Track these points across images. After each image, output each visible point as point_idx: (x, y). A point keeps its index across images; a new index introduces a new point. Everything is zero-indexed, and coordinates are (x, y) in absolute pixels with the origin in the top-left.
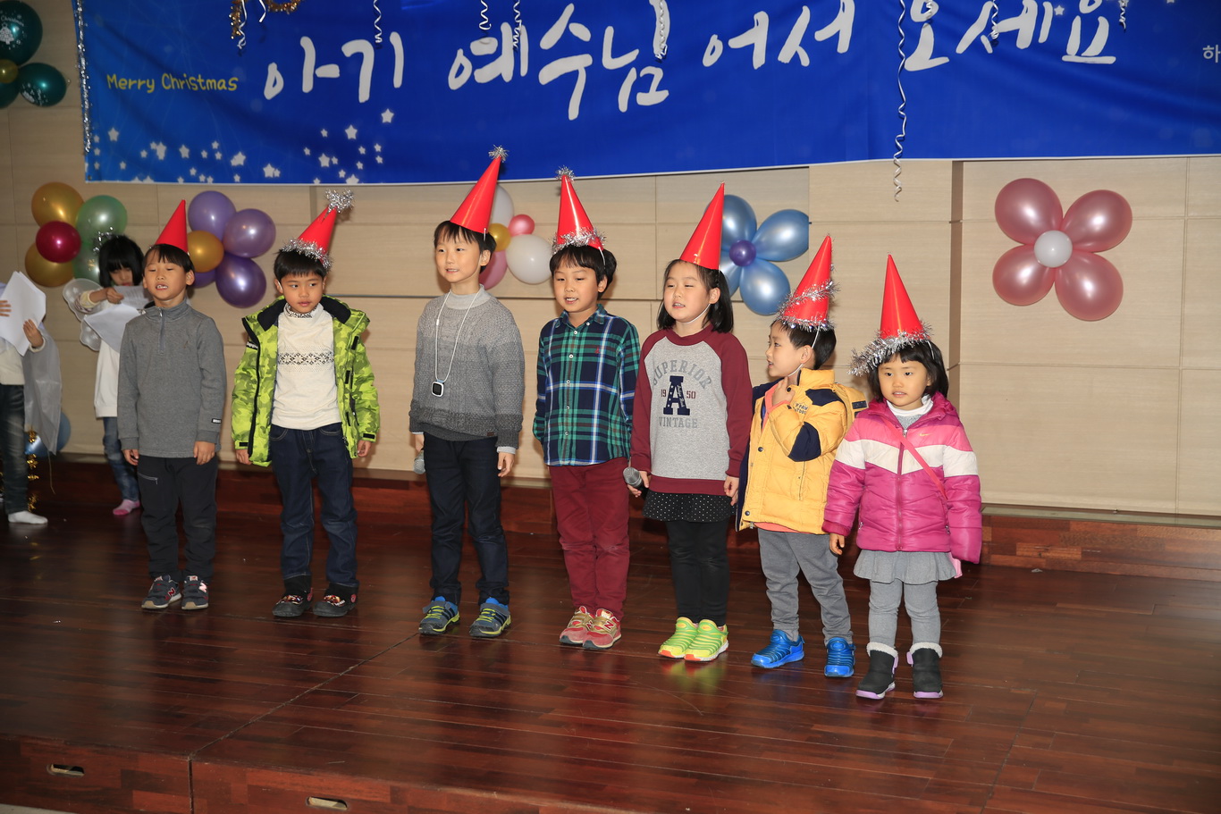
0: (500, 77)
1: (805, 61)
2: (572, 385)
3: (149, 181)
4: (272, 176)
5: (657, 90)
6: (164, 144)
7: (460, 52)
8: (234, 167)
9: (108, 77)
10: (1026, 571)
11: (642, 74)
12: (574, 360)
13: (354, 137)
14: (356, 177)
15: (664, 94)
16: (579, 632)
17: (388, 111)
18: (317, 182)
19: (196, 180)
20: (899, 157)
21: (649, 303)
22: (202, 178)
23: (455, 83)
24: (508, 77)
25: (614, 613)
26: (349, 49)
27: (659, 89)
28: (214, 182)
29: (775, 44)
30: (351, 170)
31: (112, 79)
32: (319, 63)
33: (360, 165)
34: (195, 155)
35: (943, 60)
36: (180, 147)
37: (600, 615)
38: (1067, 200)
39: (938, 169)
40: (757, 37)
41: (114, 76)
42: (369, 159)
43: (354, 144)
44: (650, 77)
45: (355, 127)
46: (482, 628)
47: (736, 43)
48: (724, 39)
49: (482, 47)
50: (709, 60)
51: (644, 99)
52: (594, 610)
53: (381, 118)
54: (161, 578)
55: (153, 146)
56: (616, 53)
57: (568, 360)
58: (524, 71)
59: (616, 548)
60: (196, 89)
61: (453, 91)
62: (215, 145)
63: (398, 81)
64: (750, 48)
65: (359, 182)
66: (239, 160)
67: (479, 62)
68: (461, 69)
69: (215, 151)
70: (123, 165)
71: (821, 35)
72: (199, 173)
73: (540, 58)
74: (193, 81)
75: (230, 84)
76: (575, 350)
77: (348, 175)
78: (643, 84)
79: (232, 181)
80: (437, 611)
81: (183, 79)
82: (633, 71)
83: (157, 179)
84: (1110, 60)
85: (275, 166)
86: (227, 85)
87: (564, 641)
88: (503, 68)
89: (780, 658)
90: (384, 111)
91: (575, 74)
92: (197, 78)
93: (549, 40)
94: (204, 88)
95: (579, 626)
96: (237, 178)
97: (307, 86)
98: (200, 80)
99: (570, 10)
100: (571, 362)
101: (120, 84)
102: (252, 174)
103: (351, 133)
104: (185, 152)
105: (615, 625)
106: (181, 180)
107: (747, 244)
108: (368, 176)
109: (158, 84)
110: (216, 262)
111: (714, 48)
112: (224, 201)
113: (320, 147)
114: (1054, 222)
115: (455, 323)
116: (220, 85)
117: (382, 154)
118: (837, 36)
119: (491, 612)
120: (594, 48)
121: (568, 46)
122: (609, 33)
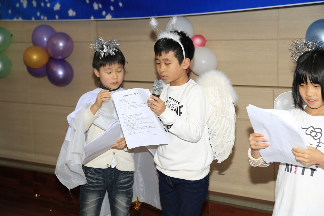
3: (20, 19)
4: (72, 15)
14: (110, 15)
18: (92, 18)
19: (39, 18)
21: (271, 89)
28: (48, 19)
30: (108, 11)
33: (112, 8)
34: (39, 5)
36: (33, 1)
42: (116, 4)
65: (112, 18)
66: (57, 7)
69: (47, 3)
70: (10, 12)
72: (41, 15)
77: (107, 14)
79: (55, 18)
83: (24, 18)
85: (74, 10)
96: (57, 17)
102: (63, 15)
104: (34, 3)
106: (33, 19)
108: (116, 14)
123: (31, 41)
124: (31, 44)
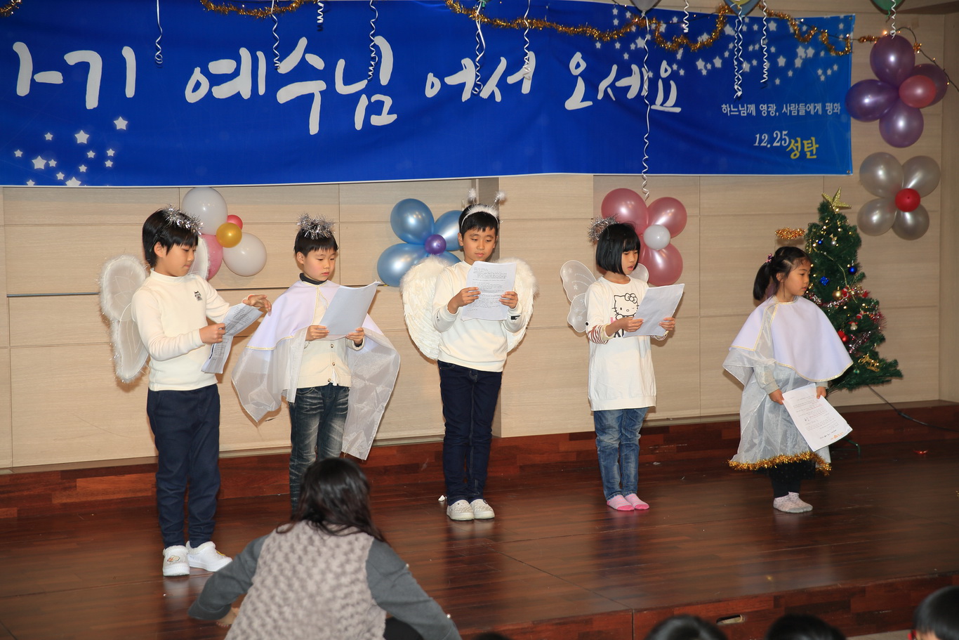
0: (238, 94)
1: (498, 98)
5: (388, 114)
7: (197, 70)
11: (373, 100)
13: (84, 142)
14: (78, 179)
15: (394, 117)
17: (121, 119)
18: (31, 183)
23: (192, 97)
24: (246, 94)
26: (72, 58)
27: (390, 113)
30: (71, 172)
32: (37, 69)
33: (84, 169)
35: (589, 103)
40: (467, 75)
42: (96, 163)
43: (84, 148)
44: (381, 103)
45: (87, 133)
47: (451, 80)
48: (440, 77)
49: (222, 66)
50: (430, 93)
51: (376, 121)
53: (114, 125)
56: (347, 81)
58: (262, 90)
61: (190, 104)
63: (130, 91)
64: (462, 86)
65: (81, 185)
67: (216, 80)
68: (198, 85)
71: (511, 80)
73: (276, 80)
77: (68, 177)
78: (375, 108)
82: (364, 97)
84: (678, 110)
88: (242, 86)
90: (117, 118)
91: (310, 97)
93: (285, 66)
97: (23, 89)
99: (303, 42)
103: (82, 137)
107: (439, 237)
108: (89, 180)
111: (433, 83)
113: (37, 149)
117: (114, 159)
118: (521, 82)
120: (327, 76)
121: (303, 72)
122: (341, 64)
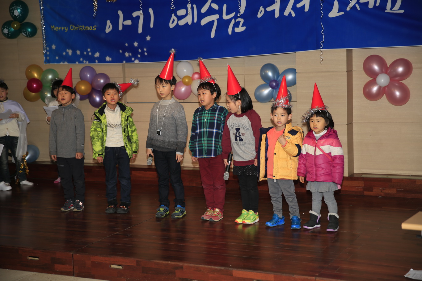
0: (187, 23)
1: (293, 15)
2: (206, 130)
3: (66, 63)
4: (109, 60)
6: (71, 50)
7: (173, 15)
8: (95, 57)
9: (52, 26)
10: (376, 197)
11: (236, 21)
12: (206, 121)
13: (137, 46)
14: (138, 60)
15: (244, 28)
16: (208, 216)
17: (148, 36)
18: (124, 62)
19: (82, 62)
20: (321, 49)
22: (85, 62)
23: (172, 26)
24: (190, 23)
25: (220, 209)
26: (135, 14)
27: (242, 26)
28: (89, 63)
29: (283, 9)
30: (136, 58)
31: (53, 27)
32: (124, 20)
33: (139, 56)
34: (82, 53)
35: (342, 13)
36: (77, 51)
37: (215, 210)
38: (389, 62)
39: (342, 52)
40: (276, 7)
41: (54, 26)
42: (142, 53)
43: (137, 48)
44: (239, 22)
45: (137, 42)
46: (176, 215)
47: (269, 9)
48: (265, 8)
49: (181, 12)
50: (260, 15)
51: (237, 30)
52: (213, 208)
53: (146, 39)
54: (68, 201)
55: (67, 50)
56: (227, 14)
57: (204, 121)
58: (195, 21)
59: (221, 187)
60: (82, 30)
61: (171, 28)
62: (89, 50)
63: (152, 26)
64: (274, 11)
65: (139, 62)
66: (97, 55)
67: (180, 18)
68: (174, 20)
69: (89, 52)
70: (57, 58)
71: (299, 6)
72: (83, 60)
73: (201, 16)
74: (81, 27)
75: (94, 28)
76: (207, 118)
77: (135, 60)
78: (237, 25)
79: (95, 62)
80: (161, 210)
81: (77, 26)
82: (233, 20)
83: (69, 62)
84: (402, 11)
85: (110, 57)
86: (93, 28)
87: (203, 219)
88: (188, 20)
89: (275, 223)
90: (147, 36)
91: (213, 21)
92: (82, 26)
93: (204, 10)
94: (85, 30)
95: (208, 214)
96: (97, 61)
97: (120, 28)
98: (83, 27)
100: (205, 122)
101: (56, 29)
102: (102, 60)
103: (136, 44)
104: (78, 52)
105: (220, 213)
106: (77, 63)
107: (275, 81)
108: (141, 60)
109: (69, 29)
110: (89, 92)
111: (261, 11)
112: (92, 70)
113: (125, 50)
114: (384, 70)
115: (163, 110)
116: (90, 28)
117: (147, 52)
118: (304, 6)
119: (179, 210)
120: (220, 12)
121: (211, 11)
122: (225, 6)
123: (79, 78)
124: (80, 80)
